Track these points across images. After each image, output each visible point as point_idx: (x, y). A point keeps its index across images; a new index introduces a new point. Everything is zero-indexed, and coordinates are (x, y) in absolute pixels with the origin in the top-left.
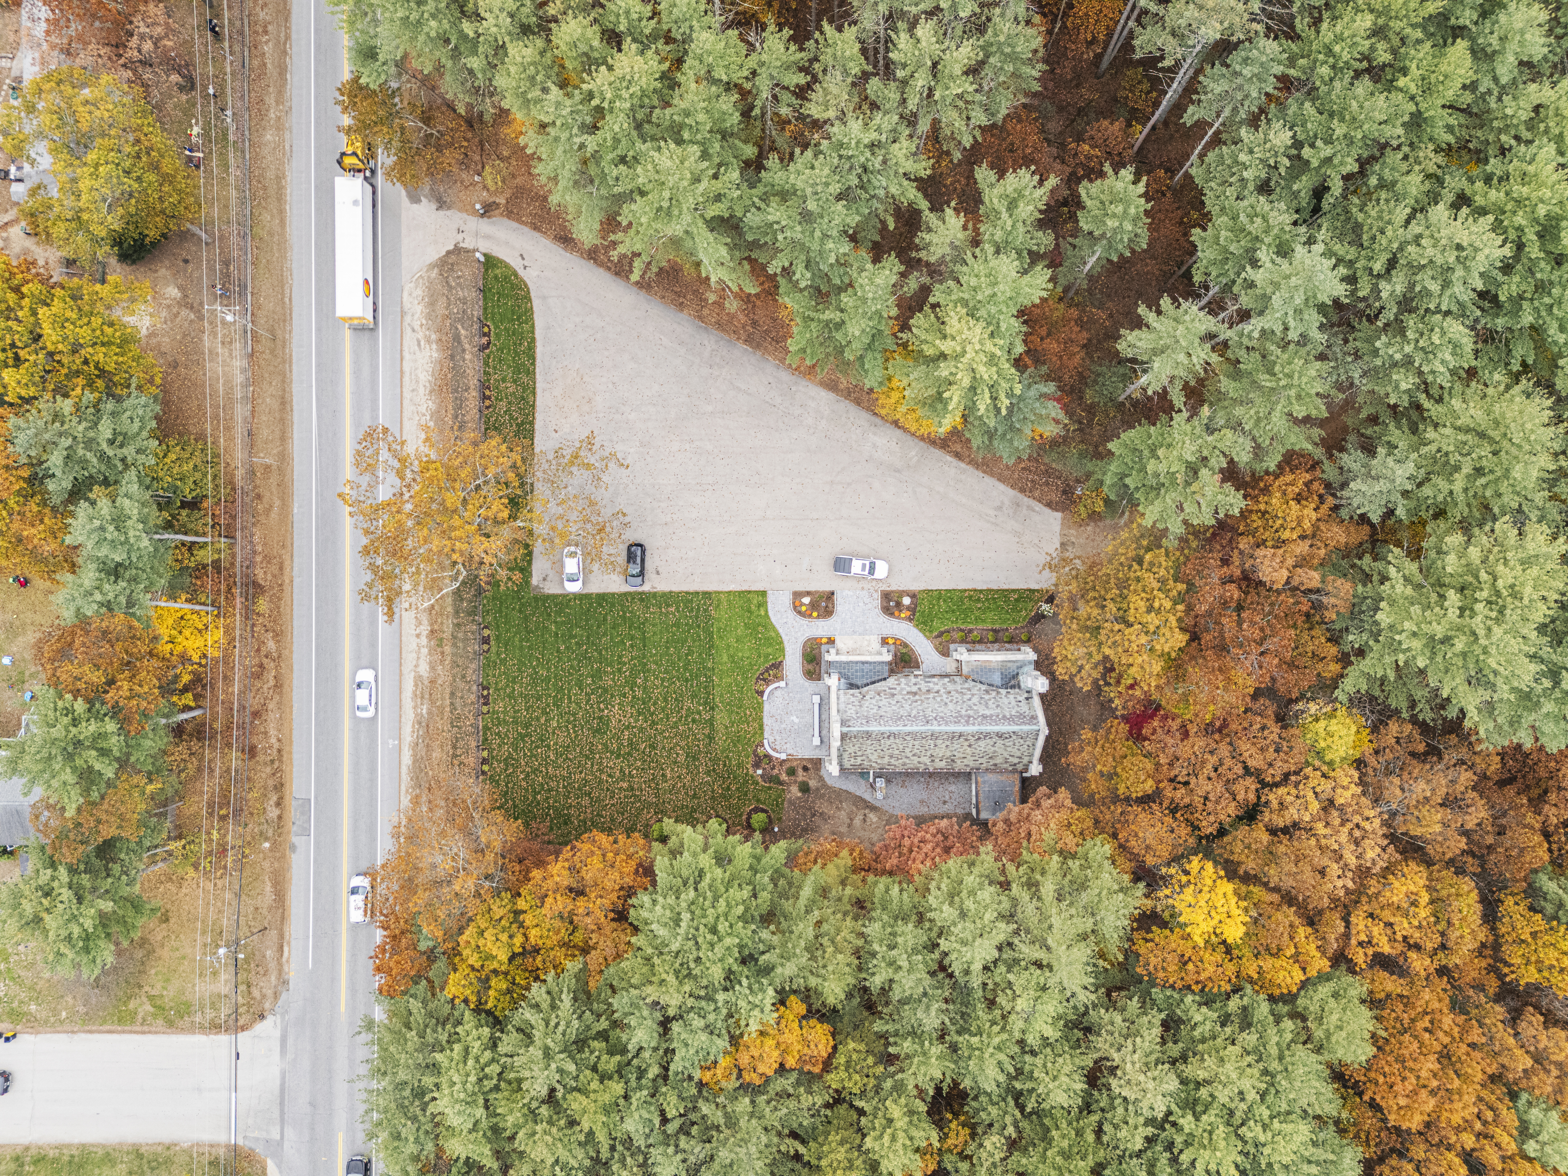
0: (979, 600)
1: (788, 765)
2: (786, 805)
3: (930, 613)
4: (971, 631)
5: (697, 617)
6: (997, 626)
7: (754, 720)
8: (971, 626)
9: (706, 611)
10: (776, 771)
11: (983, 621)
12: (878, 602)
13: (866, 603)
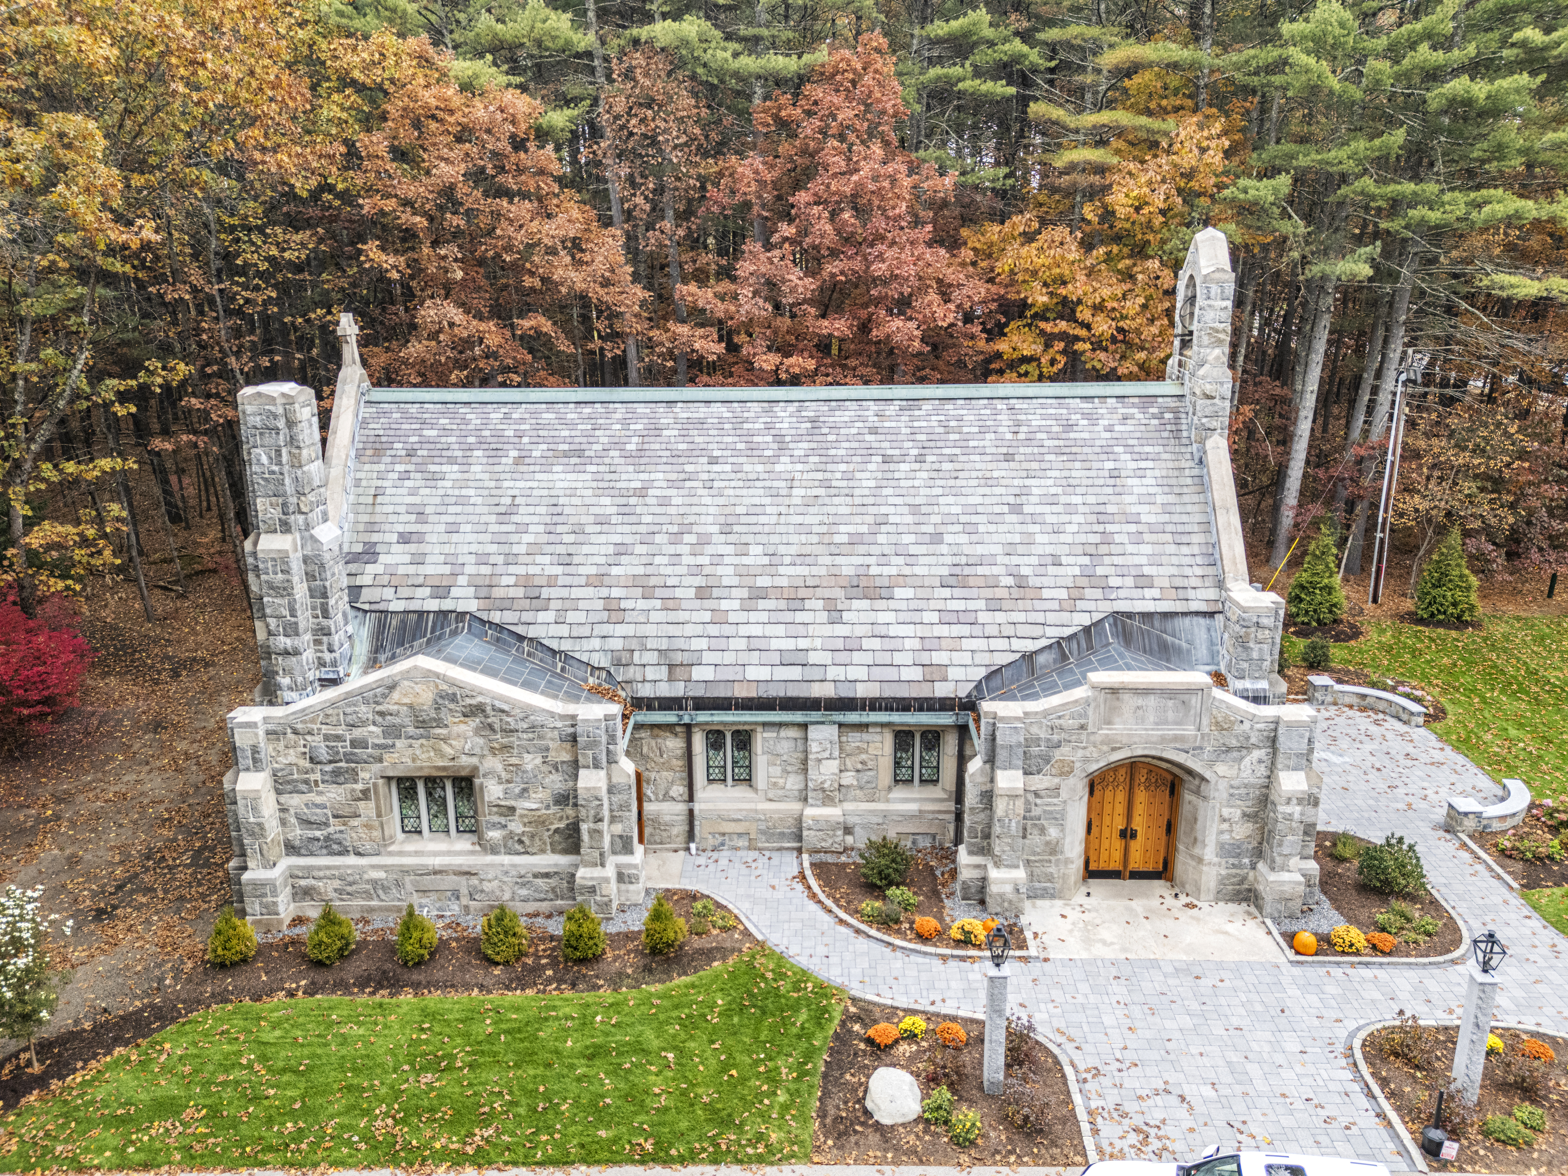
12: (1093, 1105)
13: (1174, 1100)
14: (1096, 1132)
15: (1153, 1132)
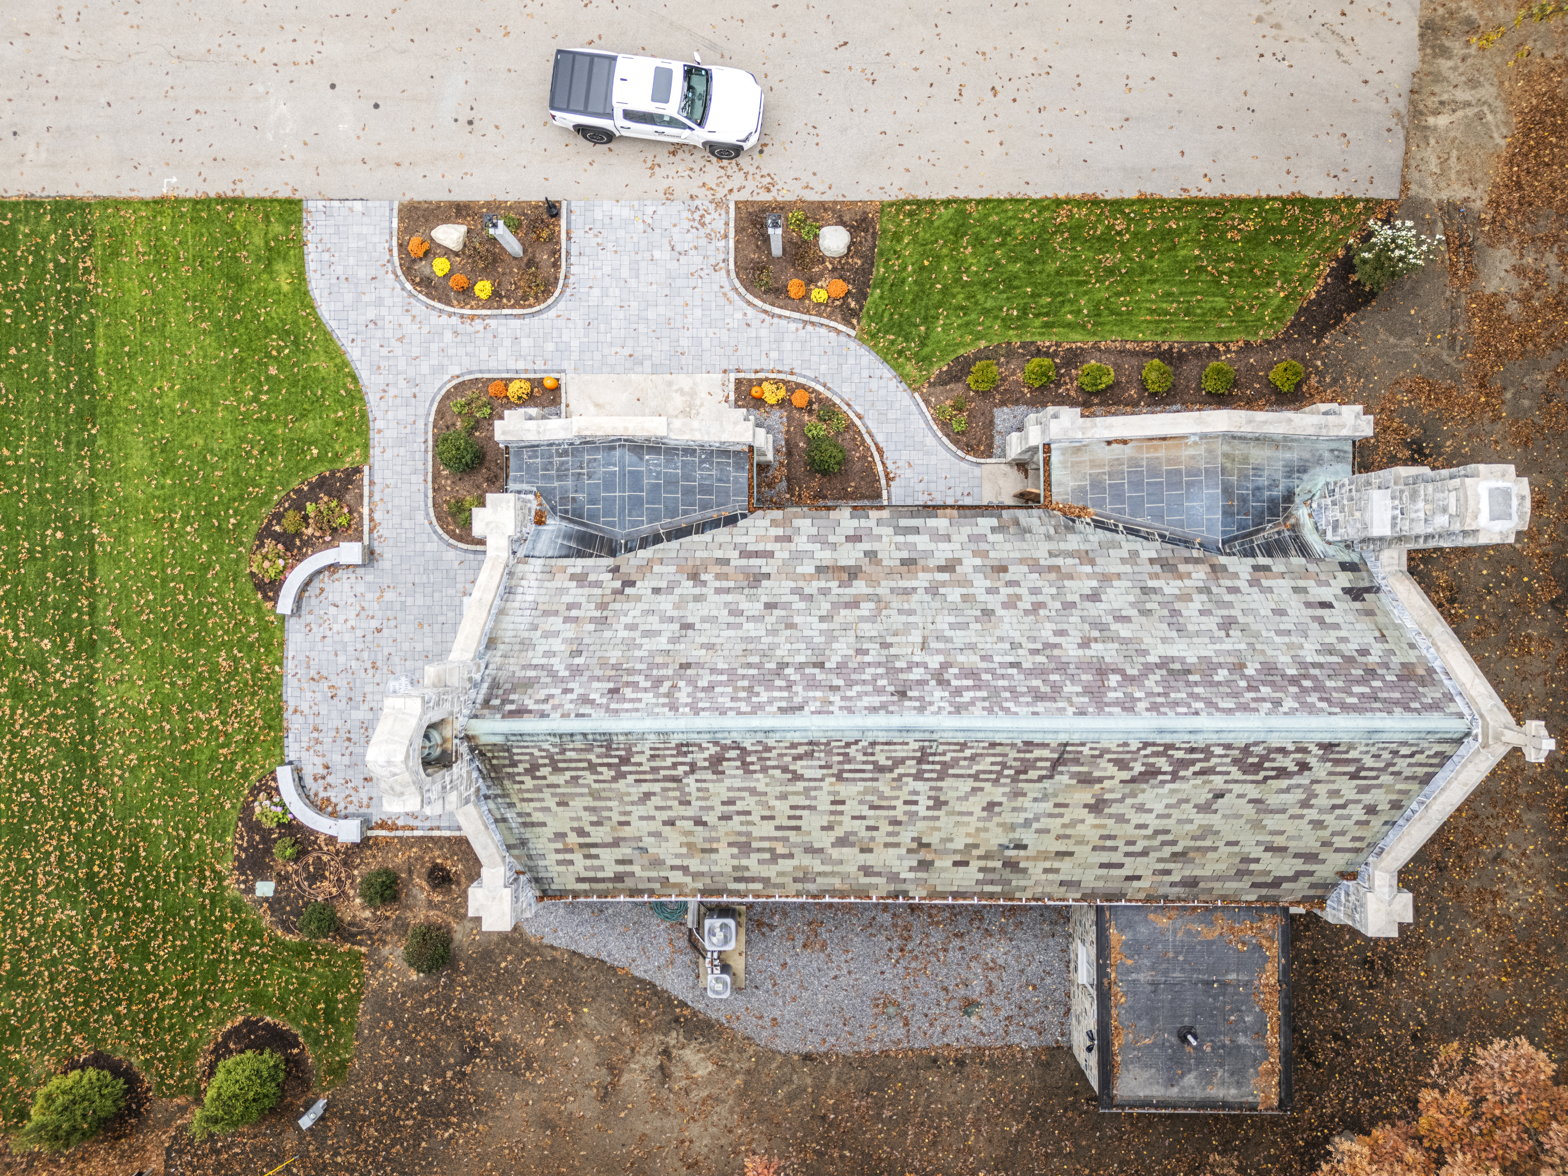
0: (1106, 241)
1: (373, 863)
2: (363, 1014)
3: (922, 291)
4: (1073, 358)
5: (34, 298)
6: (1176, 340)
7: (248, 691)
8: (1078, 340)
9: (65, 272)
10: (327, 887)
11: (1124, 318)
12: (723, 243)
13: (678, 248)
14: (727, 224)
15: (696, 224)
